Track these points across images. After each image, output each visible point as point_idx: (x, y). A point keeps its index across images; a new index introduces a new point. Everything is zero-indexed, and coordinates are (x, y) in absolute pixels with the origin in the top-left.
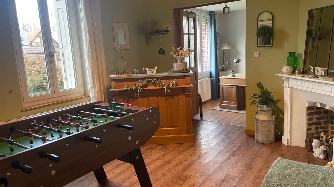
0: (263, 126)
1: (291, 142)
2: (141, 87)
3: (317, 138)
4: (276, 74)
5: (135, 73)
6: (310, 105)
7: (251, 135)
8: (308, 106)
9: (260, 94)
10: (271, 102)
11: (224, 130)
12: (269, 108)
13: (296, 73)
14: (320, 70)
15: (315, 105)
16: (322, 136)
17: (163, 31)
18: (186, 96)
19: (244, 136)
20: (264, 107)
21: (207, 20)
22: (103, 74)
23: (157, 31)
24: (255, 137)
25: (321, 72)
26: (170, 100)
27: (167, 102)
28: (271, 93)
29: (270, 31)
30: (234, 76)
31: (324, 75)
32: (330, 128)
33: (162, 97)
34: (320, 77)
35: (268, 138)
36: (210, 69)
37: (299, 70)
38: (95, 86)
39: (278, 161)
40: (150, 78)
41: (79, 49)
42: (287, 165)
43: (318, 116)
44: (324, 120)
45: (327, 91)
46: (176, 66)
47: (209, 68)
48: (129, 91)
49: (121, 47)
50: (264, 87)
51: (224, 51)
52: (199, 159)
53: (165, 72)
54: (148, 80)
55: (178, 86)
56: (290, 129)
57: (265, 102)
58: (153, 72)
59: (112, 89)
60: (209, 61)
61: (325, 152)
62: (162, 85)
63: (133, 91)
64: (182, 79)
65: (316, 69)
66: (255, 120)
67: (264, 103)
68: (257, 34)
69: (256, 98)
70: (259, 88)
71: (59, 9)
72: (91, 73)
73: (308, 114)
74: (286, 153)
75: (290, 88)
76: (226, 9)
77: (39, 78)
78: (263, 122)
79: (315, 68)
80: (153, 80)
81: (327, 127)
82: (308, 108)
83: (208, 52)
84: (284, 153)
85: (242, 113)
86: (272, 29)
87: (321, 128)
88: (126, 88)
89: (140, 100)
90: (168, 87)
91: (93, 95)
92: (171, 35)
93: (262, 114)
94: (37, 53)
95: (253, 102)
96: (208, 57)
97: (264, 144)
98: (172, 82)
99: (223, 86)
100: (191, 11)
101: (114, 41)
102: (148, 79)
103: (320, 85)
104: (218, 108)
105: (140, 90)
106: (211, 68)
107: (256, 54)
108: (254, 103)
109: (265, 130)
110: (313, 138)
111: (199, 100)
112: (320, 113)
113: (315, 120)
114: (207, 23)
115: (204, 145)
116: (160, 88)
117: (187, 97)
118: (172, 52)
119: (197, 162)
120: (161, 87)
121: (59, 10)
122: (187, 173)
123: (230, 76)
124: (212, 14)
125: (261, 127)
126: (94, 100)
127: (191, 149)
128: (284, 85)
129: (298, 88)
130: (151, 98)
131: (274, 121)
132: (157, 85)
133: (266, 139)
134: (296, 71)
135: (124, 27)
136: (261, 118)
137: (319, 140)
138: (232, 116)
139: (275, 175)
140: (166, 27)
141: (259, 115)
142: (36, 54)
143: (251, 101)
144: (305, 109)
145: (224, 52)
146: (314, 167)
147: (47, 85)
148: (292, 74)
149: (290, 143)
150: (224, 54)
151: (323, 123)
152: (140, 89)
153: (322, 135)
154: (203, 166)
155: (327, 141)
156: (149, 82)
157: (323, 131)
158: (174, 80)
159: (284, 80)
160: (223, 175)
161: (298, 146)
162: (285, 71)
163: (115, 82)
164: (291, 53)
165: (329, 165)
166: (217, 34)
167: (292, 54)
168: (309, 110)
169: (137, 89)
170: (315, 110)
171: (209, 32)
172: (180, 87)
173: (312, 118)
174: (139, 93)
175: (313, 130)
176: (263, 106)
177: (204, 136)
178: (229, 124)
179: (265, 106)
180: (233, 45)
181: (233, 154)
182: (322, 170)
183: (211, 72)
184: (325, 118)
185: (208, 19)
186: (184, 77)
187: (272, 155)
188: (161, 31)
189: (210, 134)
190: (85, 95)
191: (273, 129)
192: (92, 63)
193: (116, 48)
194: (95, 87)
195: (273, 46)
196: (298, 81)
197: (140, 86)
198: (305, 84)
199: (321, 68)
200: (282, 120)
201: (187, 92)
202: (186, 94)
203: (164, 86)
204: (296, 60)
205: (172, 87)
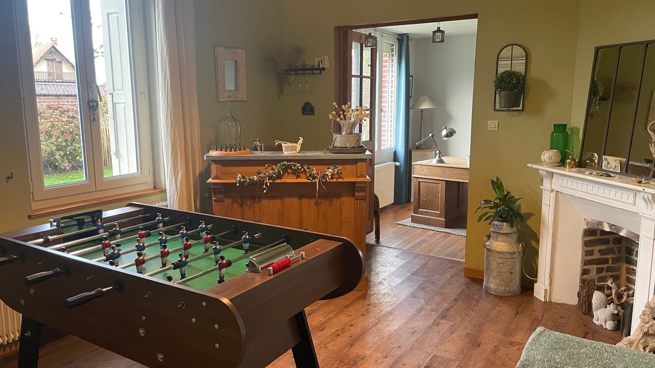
0: (501, 262)
1: (550, 294)
2: (270, 178)
3: (601, 289)
4: (529, 165)
5: (257, 150)
6: (589, 227)
7: (475, 278)
8: (585, 228)
9: (497, 201)
10: (516, 217)
11: (424, 266)
12: (514, 227)
13: (568, 164)
14: (612, 162)
15: (600, 227)
16: (610, 285)
17: (312, 69)
18: (356, 200)
19: (463, 280)
20: (504, 226)
21: (392, 50)
22: (193, 148)
23: (300, 68)
24: (484, 283)
25: (614, 166)
26: (325, 204)
27: (318, 209)
28: (518, 199)
29: (520, 82)
30: (441, 161)
31: (619, 171)
32: (624, 271)
33: (309, 200)
34: (613, 175)
35: (508, 285)
36: (394, 146)
37: (573, 159)
38: (178, 171)
39: (540, 334)
40: (288, 161)
41: (147, 96)
42: (555, 342)
43: (603, 247)
44: (613, 256)
45: (627, 201)
46: (339, 140)
47: (392, 143)
48: (245, 184)
49: (229, 97)
50: (504, 187)
51: (421, 112)
52: (378, 322)
53: (316, 149)
54: (283, 165)
55: (342, 178)
56: (550, 271)
57: (505, 217)
58: (294, 149)
59: (210, 179)
60: (392, 129)
61: (615, 317)
62: (310, 175)
63: (253, 184)
64: (351, 166)
65: (606, 159)
66: (485, 249)
67: (504, 220)
68: (496, 86)
69: (490, 209)
70: (496, 189)
71: (110, 13)
72: (170, 145)
73: (586, 244)
74: (542, 316)
75: (555, 192)
76: (438, 34)
77: (48, 145)
78: (501, 255)
79: (604, 157)
80: (294, 166)
81: (619, 269)
82: (585, 231)
83: (391, 112)
84: (538, 316)
85: (454, 233)
86: (524, 78)
87: (608, 270)
88: (240, 179)
89: (265, 202)
90: (323, 180)
91: (172, 190)
92: (329, 78)
93: (499, 239)
94: (45, 95)
95: (482, 215)
96: (391, 122)
97: (500, 298)
98: (330, 170)
99: (420, 180)
100: (370, 34)
101: (217, 84)
102: (285, 163)
103: (613, 191)
104: (408, 221)
105: (268, 184)
106: (397, 143)
107: (492, 124)
108: (484, 218)
109: (504, 270)
110: (594, 289)
111: (374, 205)
112: (606, 242)
113: (597, 256)
114: (393, 55)
115: (387, 295)
116: (306, 181)
117: (359, 201)
118: (334, 113)
119: (374, 328)
120: (310, 180)
121: (110, 16)
122: (356, 350)
123: (434, 162)
124: (402, 39)
125: (496, 265)
126: (174, 200)
127: (362, 301)
128: (542, 185)
129: (569, 193)
130: (287, 200)
131: (522, 254)
132: (301, 175)
133: (505, 288)
134: (568, 161)
135: (238, 56)
136: (496, 246)
137: (603, 292)
138: (436, 238)
139: (536, 362)
140: (319, 62)
141: (494, 242)
142: (42, 97)
143: (480, 213)
144: (581, 233)
145: (423, 113)
146: (605, 349)
147: (62, 161)
148: (559, 166)
149: (550, 297)
150: (422, 117)
151: (612, 261)
152: (268, 182)
153: (609, 283)
154: (387, 337)
155: (620, 296)
156: (286, 169)
157: (611, 276)
158: (336, 168)
159: (544, 176)
160: (426, 357)
161: (565, 303)
162: (547, 160)
163: (219, 166)
164: (559, 125)
165: (627, 343)
166: (411, 78)
167: (561, 128)
168: (587, 236)
169: (261, 182)
170: (598, 237)
171: (395, 73)
172: (346, 180)
173: (593, 250)
174: (265, 189)
175: (593, 275)
176: (501, 223)
177: (386, 278)
178: (431, 254)
179: (505, 223)
180: (440, 102)
181: (443, 316)
182: (621, 355)
183: (395, 151)
184: (616, 251)
185: (396, 48)
186: (355, 162)
187: (516, 319)
188: (308, 68)
189: (396, 274)
190: (154, 188)
191: (517, 270)
192: (174, 124)
193: (220, 98)
194: (178, 174)
195: (525, 111)
196: (570, 180)
197: (267, 176)
198: (585, 187)
199: (615, 158)
200: (536, 253)
201: (358, 192)
202: (357, 194)
203: (314, 178)
204: (566, 139)
205: (331, 180)
